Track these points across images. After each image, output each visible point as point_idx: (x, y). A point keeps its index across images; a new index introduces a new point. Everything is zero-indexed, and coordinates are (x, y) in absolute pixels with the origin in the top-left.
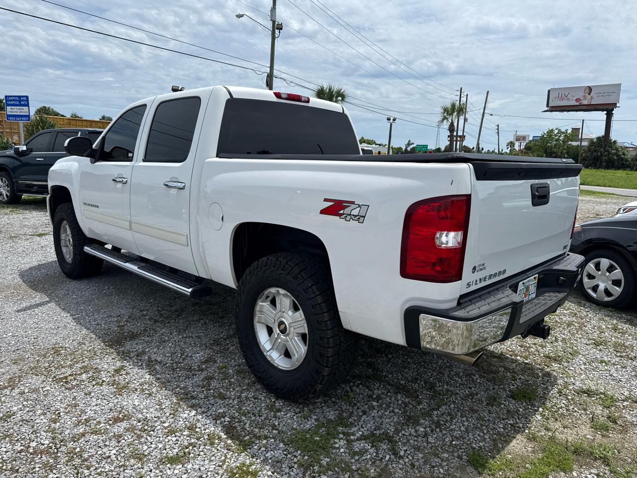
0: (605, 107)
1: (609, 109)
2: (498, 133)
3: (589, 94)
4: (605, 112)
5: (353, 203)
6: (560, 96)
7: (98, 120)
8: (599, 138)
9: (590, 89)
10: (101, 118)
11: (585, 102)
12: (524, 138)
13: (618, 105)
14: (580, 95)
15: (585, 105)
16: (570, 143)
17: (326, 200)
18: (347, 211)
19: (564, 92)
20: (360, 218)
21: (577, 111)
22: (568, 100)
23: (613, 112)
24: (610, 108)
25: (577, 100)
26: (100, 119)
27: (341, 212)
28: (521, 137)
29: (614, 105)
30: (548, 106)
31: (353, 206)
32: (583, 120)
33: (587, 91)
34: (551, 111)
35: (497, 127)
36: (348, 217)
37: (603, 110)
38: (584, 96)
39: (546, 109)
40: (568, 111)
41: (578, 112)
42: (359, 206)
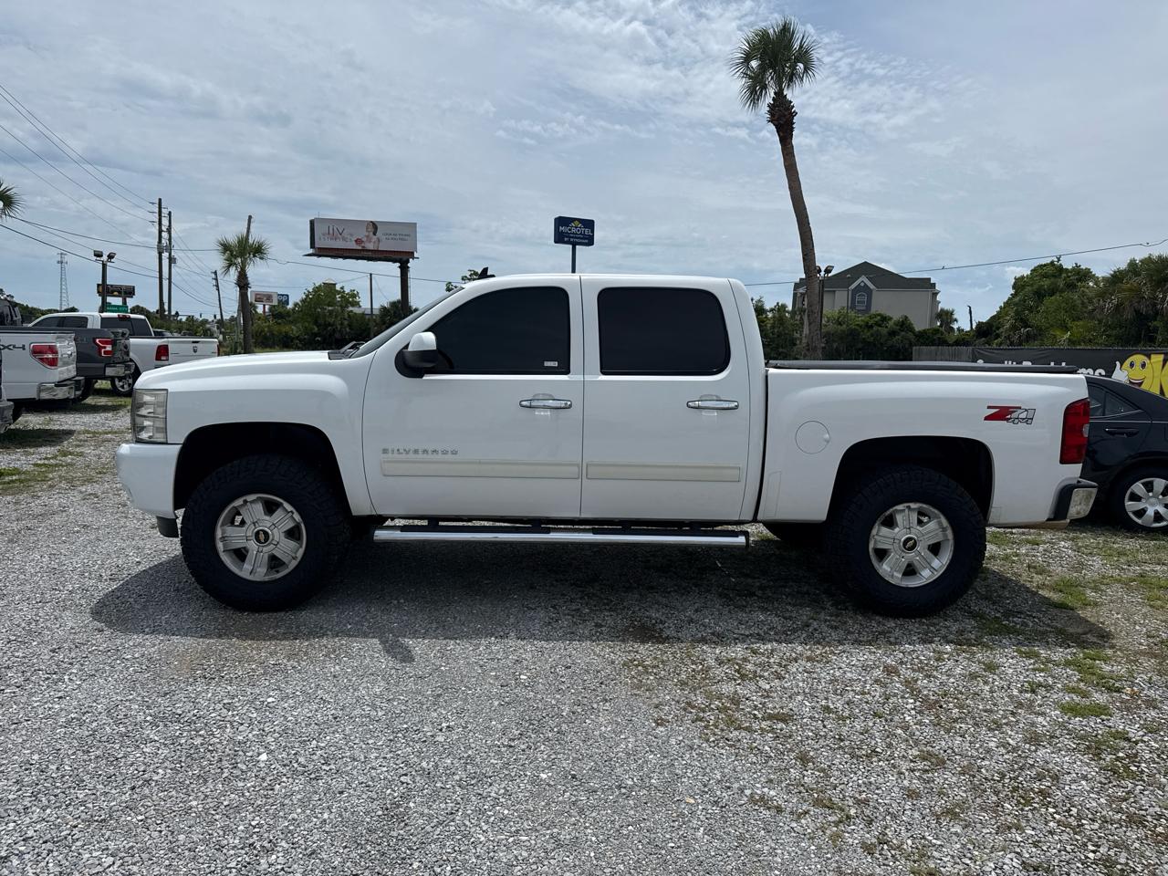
0: (398, 257)
1: (403, 259)
2: (217, 286)
3: (375, 234)
4: (398, 264)
5: (1020, 408)
6: (331, 232)
8: (393, 304)
9: (374, 226)
11: (370, 246)
12: (269, 297)
13: (416, 255)
14: (362, 234)
15: (369, 251)
16: (351, 309)
17: (989, 407)
18: (1014, 415)
19: (338, 226)
20: (1028, 420)
21: (357, 258)
22: (344, 239)
23: (409, 265)
24: (405, 258)
25: (358, 241)
27: (1009, 417)
28: (264, 295)
29: (411, 255)
30: (312, 245)
31: (1019, 411)
32: (371, 275)
33: (371, 229)
34: (319, 256)
35: (214, 276)
36: (1016, 421)
37: (394, 261)
38: (367, 237)
39: (311, 251)
40: (345, 258)
41: (360, 261)
42: (1026, 410)
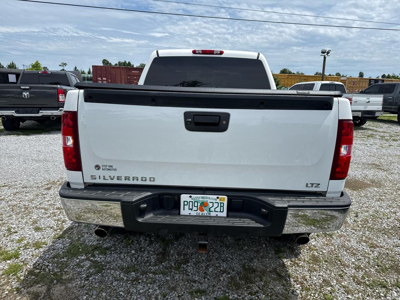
7: (314, 75)
10: (315, 73)
26: (315, 75)
